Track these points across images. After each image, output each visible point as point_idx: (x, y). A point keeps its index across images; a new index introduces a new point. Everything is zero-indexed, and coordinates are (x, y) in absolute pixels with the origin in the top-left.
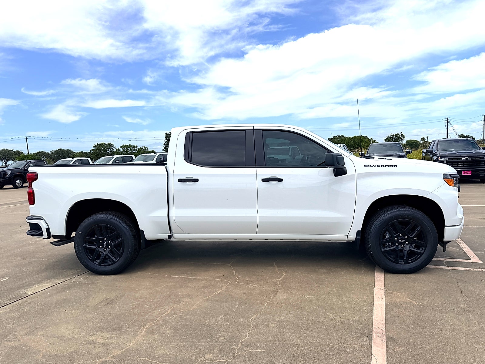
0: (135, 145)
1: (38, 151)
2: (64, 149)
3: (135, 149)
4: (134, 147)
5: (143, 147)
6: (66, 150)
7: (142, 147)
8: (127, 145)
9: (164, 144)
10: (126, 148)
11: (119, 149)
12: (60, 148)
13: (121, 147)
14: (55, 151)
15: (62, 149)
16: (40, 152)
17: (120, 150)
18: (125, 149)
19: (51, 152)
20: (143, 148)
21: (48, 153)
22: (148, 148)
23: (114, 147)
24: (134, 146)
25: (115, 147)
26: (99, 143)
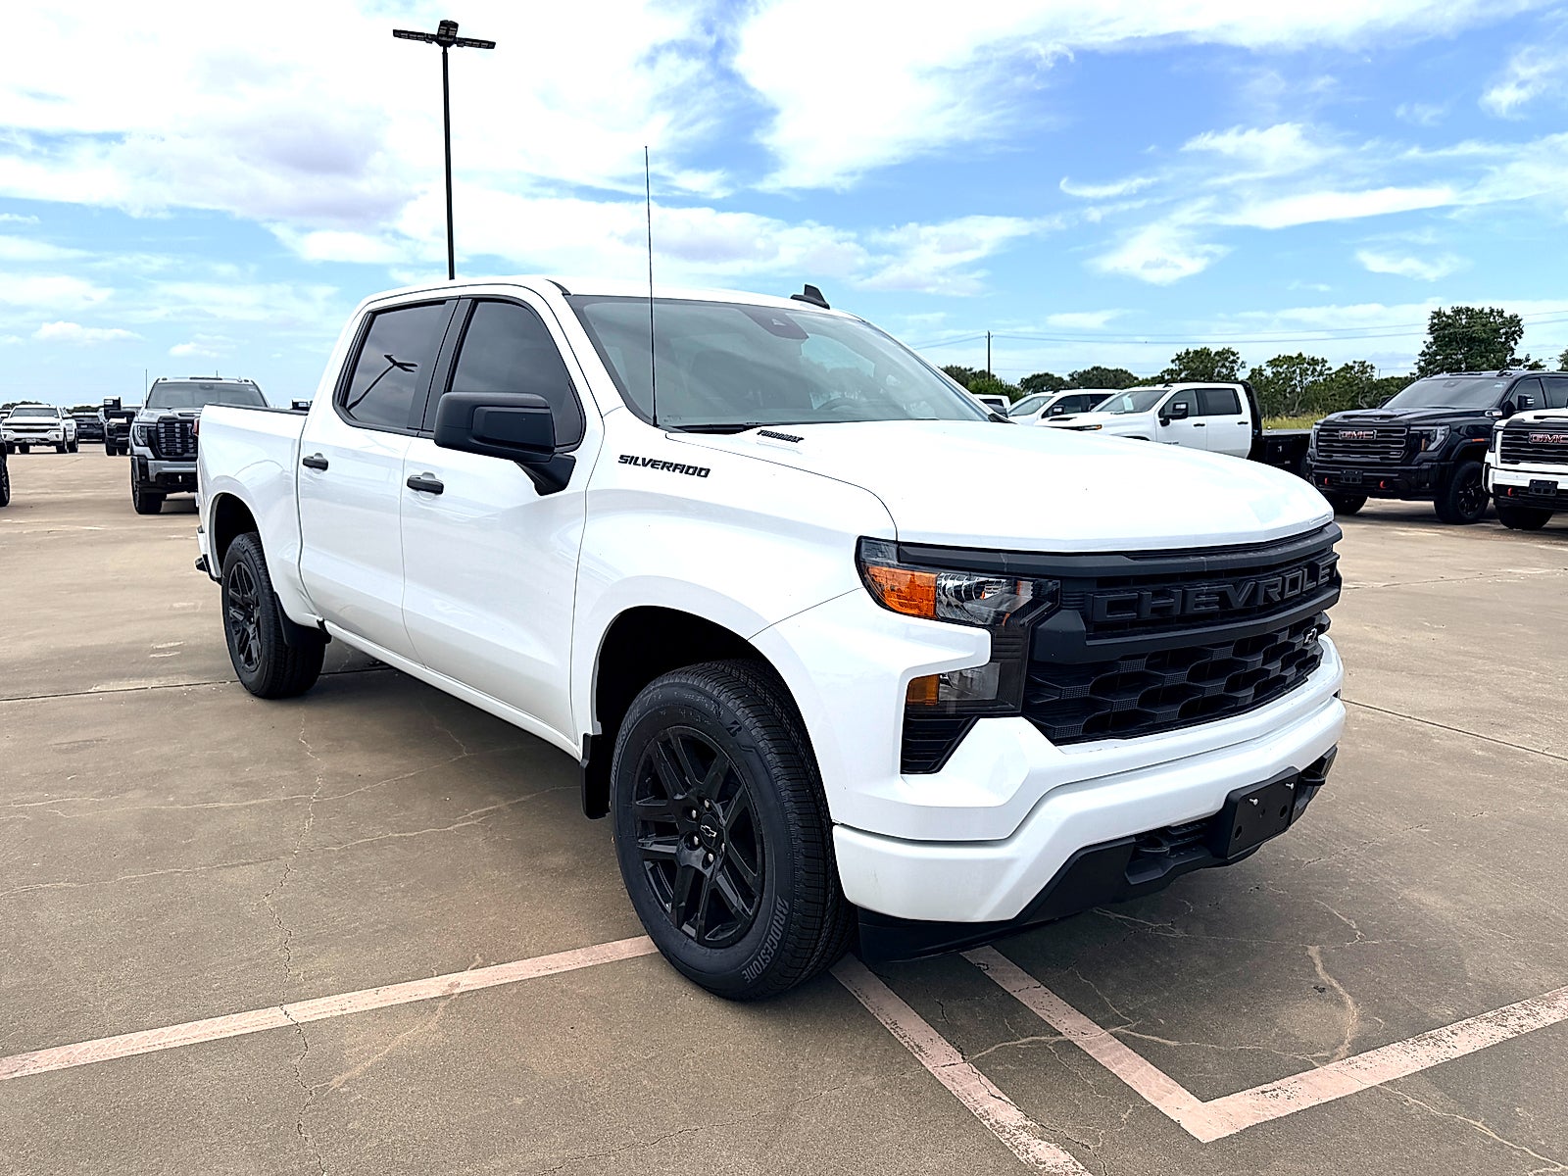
0: (1318, 357)
1: (1036, 373)
2: (1107, 367)
3: (1318, 368)
4: (1314, 362)
5: (1355, 362)
6: (1113, 371)
7: (1350, 364)
8: (1291, 357)
9: (1423, 354)
10: (1285, 366)
11: (1260, 370)
12: (1097, 365)
13: (1272, 363)
14: (1081, 375)
15: (1103, 367)
16: (1039, 376)
17: (1264, 373)
18: (1281, 371)
19: (1070, 375)
20: (1352, 368)
21: (1061, 379)
22: (1372, 368)
23: (1240, 361)
24: (1313, 359)
25: (1243, 362)
26: (1191, 350)
